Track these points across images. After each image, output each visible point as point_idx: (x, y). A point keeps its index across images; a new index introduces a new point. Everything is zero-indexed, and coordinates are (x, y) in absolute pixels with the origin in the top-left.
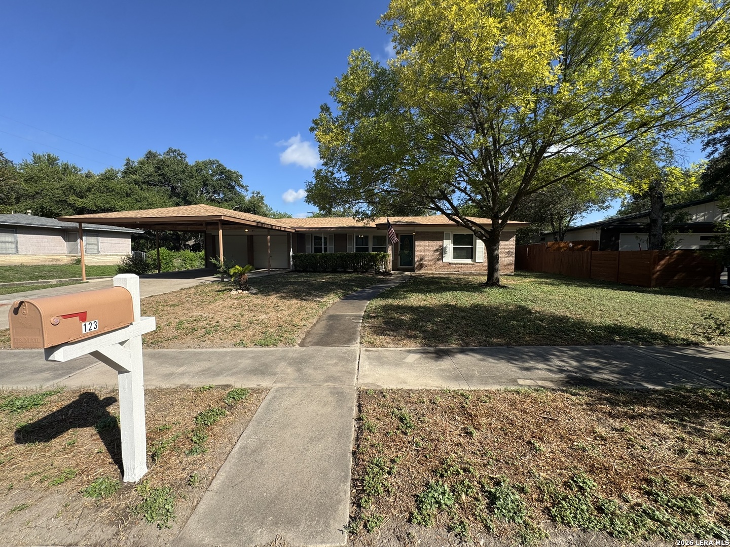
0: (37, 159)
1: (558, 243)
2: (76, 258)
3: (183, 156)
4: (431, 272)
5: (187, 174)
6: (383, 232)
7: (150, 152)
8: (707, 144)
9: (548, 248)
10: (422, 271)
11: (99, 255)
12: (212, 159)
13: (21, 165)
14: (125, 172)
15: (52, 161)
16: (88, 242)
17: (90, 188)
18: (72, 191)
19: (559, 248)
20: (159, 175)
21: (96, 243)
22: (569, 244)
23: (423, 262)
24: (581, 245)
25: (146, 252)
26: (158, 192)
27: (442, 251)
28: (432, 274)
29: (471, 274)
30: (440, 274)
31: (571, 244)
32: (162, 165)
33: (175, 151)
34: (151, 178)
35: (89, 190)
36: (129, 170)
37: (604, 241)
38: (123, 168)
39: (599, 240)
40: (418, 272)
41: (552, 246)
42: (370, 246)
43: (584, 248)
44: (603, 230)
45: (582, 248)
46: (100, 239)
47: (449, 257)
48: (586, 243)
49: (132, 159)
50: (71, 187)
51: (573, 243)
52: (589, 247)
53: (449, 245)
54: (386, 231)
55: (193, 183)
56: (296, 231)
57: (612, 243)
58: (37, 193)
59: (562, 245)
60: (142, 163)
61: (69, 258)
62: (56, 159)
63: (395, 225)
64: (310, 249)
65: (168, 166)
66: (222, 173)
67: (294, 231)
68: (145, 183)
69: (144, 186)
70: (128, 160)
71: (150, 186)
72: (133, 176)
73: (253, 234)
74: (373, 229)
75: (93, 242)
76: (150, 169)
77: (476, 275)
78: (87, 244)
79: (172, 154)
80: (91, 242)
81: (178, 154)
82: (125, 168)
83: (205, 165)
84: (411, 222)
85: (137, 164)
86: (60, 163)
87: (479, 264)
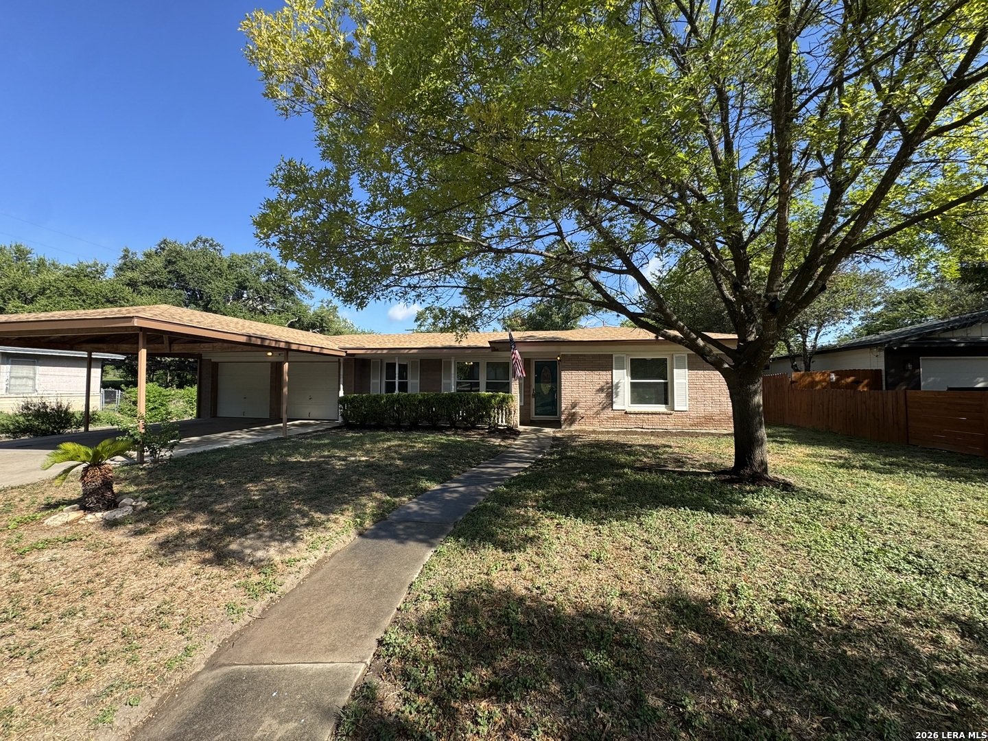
1: (811, 374)
3: (218, 247)
4: (591, 428)
5: (213, 271)
6: (501, 357)
7: (165, 241)
9: (792, 382)
11: (35, 394)
14: (121, 269)
15: (22, 254)
16: (13, 375)
17: (44, 289)
18: (16, 293)
19: (813, 384)
20: (169, 272)
21: (32, 375)
22: (829, 375)
23: (577, 409)
24: (852, 379)
25: (122, 390)
27: (610, 391)
28: (594, 432)
29: (667, 433)
30: (608, 433)
31: (833, 377)
32: (175, 257)
33: (206, 241)
34: (156, 277)
35: (42, 292)
36: (127, 264)
37: (893, 371)
38: (118, 263)
39: (883, 368)
40: (566, 430)
41: (800, 379)
42: (483, 380)
43: (857, 382)
44: (889, 352)
45: (853, 382)
46: (40, 369)
47: (624, 400)
48: (860, 375)
49: (132, 250)
50: (15, 288)
51: (836, 373)
52: (866, 381)
53: (622, 378)
54: (507, 354)
55: (220, 285)
56: (347, 354)
57: (907, 374)
59: (818, 378)
60: (148, 256)
62: (31, 253)
63: (523, 343)
64: (377, 386)
65: (185, 259)
66: (271, 271)
67: (344, 354)
68: (146, 283)
69: (144, 288)
70: (126, 251)
71: (154, 287)
72: (129, 274)
73: (281, 359)
74: (484, 350)
75: (25, 375)
76: (158, 263)
77: (676, 434)
78: (11, 377)
79: (200, 245)
80: (20, 375)
81: (211, 245)
82: (120, 262)
83: (248, 260)
84: (553, 338)
85: (140, 257)
86: (34, 258)
87: (680, 414)
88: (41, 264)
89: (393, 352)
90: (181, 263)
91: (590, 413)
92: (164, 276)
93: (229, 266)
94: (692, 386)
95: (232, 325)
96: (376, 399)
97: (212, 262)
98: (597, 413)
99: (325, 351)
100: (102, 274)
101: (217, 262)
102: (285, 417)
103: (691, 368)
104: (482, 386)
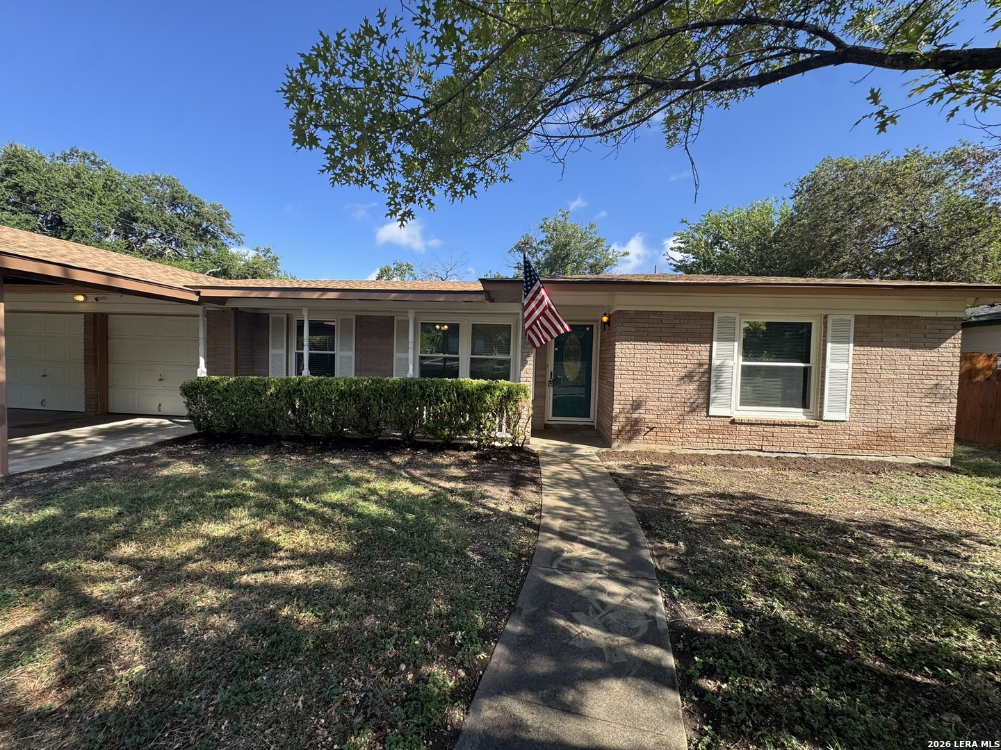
4: (665, 450)
10: (636, 446)
19: (972, 372)
22: (996, 360)
23: (642, 413)
27: (706, 380)
28: (673, 456)
29: (808, 461)
30: (699, 458)
31: (999, 363)
40: (621, 452)
42: (464, 357)
47: (729, 401)
53: (729, 358)
56: (203, 299)
59: (981, 363)
67: (196, 297)
87: (831, 426)
91: (667, 419)
94: (859, 374)
98: (679, 421)
103: (859, 342)
104: (464, 366)
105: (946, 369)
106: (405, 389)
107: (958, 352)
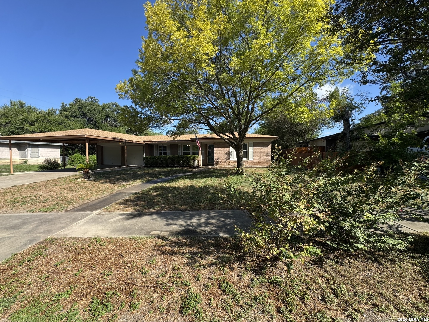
0: (13, 104)
1: (302, 148)
2: (24, 160)
3: (97, 101)
4: (223, 166)
5: (96, 111)
7: (77, 99)
8: (383, 89)
10: (218, 166)
11: (39, 158)
12: (113, 102)
13: (3, 107)
14: (61, 110)
15: (21, 105)
16: (32, 151)
17: (37, 120)
18: (27, 122)
19: (302, 151)
20: (80, 112)
21: (37, 151)
22: (308, 148)
23: (218, 160)
25: (68, 156)
26: (79, 121)
27: (229, 154)
28: (224, 167)
29: (246, 167)
32: (82, 106)
33: (92, 98)
34: (75, 114)
36: (64, 109)
37: (328, 147)
38: (60, 108)
39: (325, 146)
40: (216, 166)
42: (191, 151)
44: (327, 140)
46: (40, 149)
47: (233, 157)
48: (318, 148)
49: (65, 103)
50: (26, 120)
51: (310, 147)
53: (233, 150)
54: (195, 143)
55: (100, 117)
57: (332, 148)
58: (7, 123)
59: (304, 149)
60: (71, 105)
61: (21, 161)
62: (24, 104)
64: (156, 154)
65: (85, 107)
66: (118, 110)
67: (144, 143)
68: (72, 116)
69: (71, 118)
70: (63, 103)
71: (75, 118)
72: (65, 113)
73: (124, 145)
74: (189, 141)
75: (35, 151)
76: (75, 108)
77: (249, 167)
78: (31, 152)
79: (90, 100)
80: (34, 151)
81: (94, 100)
82: (61, 108)
83: (109, 106)
84: (212, 137)
85: (68, 106)
86: (26, 106)
87: (250, 161)
88: (29, 108)
89: (160, 142)
90: (84, 108)
91: (223, 161)
92: (78, 113)
93: (102, 109)
94: (254, 152)
95: (108, 134)
96: (155, 157)
97: (96, 107)
98: (225, 161)
99: (138, 142)
100: (55, 113)
101: (98, 107)
102: (126, 164)
103: (254, 146)
104: (191, 153)
105: (269, 151)
106: (179, 157)
107: (271, 148)
